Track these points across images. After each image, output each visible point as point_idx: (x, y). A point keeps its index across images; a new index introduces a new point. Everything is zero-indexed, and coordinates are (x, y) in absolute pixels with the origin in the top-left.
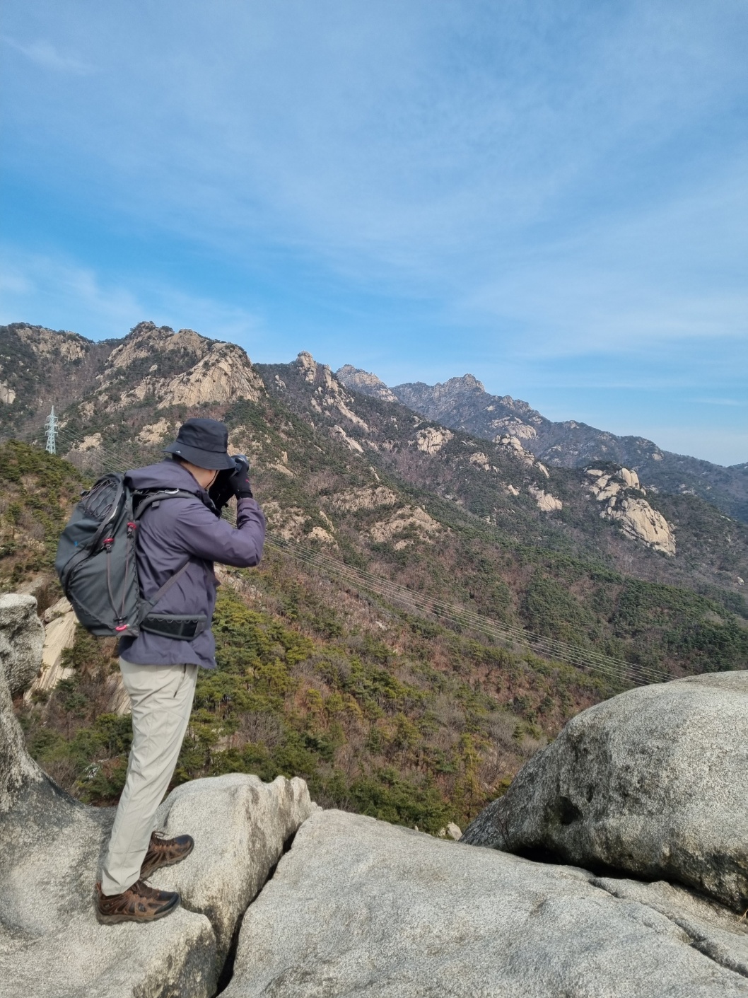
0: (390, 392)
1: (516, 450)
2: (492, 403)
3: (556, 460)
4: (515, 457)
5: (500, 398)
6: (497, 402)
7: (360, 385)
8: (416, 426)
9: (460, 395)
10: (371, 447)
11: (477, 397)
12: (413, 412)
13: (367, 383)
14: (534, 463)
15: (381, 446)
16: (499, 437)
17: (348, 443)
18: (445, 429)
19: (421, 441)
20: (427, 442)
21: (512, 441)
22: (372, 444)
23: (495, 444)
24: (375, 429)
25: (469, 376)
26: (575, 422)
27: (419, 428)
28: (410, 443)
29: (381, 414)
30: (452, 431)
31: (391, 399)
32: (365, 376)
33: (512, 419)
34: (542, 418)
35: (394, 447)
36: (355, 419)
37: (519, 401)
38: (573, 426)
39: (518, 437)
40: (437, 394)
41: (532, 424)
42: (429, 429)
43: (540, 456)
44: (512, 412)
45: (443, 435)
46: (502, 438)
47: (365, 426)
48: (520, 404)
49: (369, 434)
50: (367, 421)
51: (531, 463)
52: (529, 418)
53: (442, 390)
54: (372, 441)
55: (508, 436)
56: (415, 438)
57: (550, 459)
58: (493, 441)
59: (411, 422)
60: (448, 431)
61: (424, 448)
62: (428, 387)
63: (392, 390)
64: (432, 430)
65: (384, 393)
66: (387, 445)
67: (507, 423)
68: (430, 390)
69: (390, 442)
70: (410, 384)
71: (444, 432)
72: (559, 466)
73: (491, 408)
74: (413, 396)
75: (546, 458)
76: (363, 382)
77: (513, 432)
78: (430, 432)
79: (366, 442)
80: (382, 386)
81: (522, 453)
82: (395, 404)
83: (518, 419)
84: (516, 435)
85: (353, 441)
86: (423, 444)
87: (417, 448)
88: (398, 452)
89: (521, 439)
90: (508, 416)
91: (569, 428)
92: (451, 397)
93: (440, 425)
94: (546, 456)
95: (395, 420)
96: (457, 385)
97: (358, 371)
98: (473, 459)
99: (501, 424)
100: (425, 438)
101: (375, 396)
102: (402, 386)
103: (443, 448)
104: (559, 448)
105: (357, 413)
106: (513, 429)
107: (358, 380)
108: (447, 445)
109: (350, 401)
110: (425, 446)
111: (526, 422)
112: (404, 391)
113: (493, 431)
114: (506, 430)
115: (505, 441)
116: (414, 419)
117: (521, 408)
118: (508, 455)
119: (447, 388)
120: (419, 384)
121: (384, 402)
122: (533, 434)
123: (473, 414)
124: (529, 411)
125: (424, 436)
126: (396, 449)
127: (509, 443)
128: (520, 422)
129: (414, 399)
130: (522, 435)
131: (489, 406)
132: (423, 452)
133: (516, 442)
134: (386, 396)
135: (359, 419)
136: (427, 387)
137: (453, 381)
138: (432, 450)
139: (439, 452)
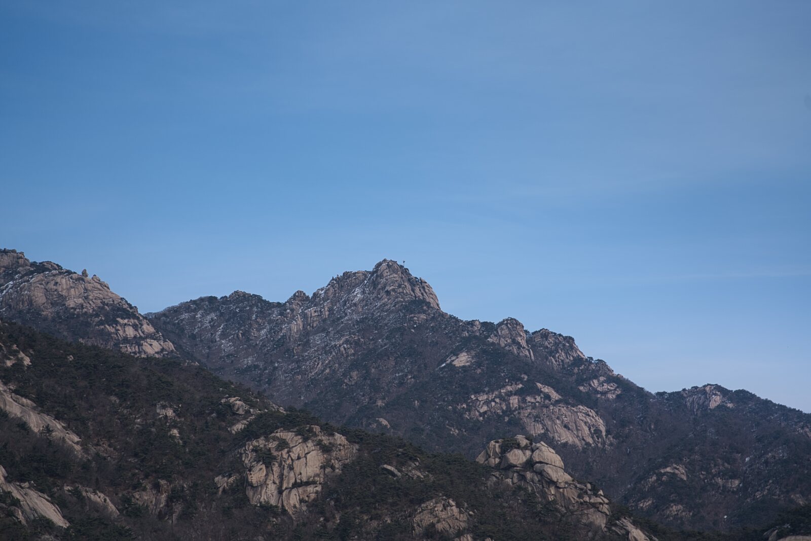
0: (148, 328)
1: (551, 482)
2: (465, 345)
3: (675, 508)
4: (550, 507)
5: (488, 327)
6: (481, 340)
7: (48, 312)
8: (239, 426)
9: (367, 325)
10: (95, 507)
11: (420, 327)
12: (226, 385)
13: (71, 303)
14: (611, 523)
15: (127, 500)
16: (495, 446)
17: (16, 503)
18: (329, 430)
19: (257, 475)
20: (275, 476)
21: (536, 457)
22: (98, 498)
23: (487, 470)
24: (104, 448)
25: (392, 266)
26: (718, 388)
27: (249, 434)
28: (222, 482)
29: (122, 397)
30: (354, 437)
31: (152, 348)
32: (64, 281)
33: (529, 389)
34: (619, 381)
35: (170, 500)
36: (36, 422)
37: (545, 334)
38: (716, 401)
39: (551, 443)
40: (296, 326)
41: (591, 401)
42: (281, 434)
43: (626, 498)
44: (525, 366)
45: (326, 449)
46: (505, 449)
47: (73, 438)
48: (550, 343)
49: (85, 466)
50: (76, 423)
51: (600, 521)
52: (581, 381)
53: (311, 311)
54: (97, 488)
55: (524, 442)
56: (241, 469)
57: (656, 507)
58: (481, 459)
59: (221, 416)
60: (340, 438)
61: (269, 494)
62: (269, 305)
63: (153, 320)
64: (288, 436)
65: (130, 332)
66: (146, 497)
67: (514, 401)
68: (275, 315)
69: (157, 487)
70: (212, 299)
71: (326, 440)
72: (688, 528)
73: (462, 360)
74: (224, 335)
75: (646, 504)
76: (59, 300)
77: (538, 430)
78: (283, 444)
79: (76, 493)
80: (124, 311)
81: (572, 494)
82: (166, 364)
83: (546, 389)
84: (547, 438)
85: (33, 494)
86: (264, 484)
87: (246, 499)
88: (185, 516)
89: (562, 449)
90: (515, 379)
91: (704, 407)
92: (340, 333)
93: (315, 421)
94: (644, 497)
95: (170, 413)
96: (358, 294)
97: (41, 268)
98: (423, 519)
99: (498, 406)
100: (268, 466)
101: (100, 343)
102: (186, 307)
103: (328, 492)
104: (681, 472)
105: (42, 403)
106: (537, 418)
107: (39, 297)
108: (340, 479)
109: (19, 365)
110: (272, 488)
111: (572, 397)
112: (193, 321)
113: (475, 427)
114: (517, 424)
115: (517, 457)
116: (230, 406)
117: (552, 353)
118: (529, 500)
119: (327, 305)
120: (240, 298)
121: (128, 357)
122: (598, 432)
123: (410, 380)
124: (579, 361)
125: (267, 459)
126: (178, 508)
127: (530, 464)
128: (555, 396)
129: (226, 346)
130: (566, 437)
131: (456, 353)
132: (267, 508)
133: (547, 454)
134: (137, 341)
135: (48, 420)
136: (263, 306)
137: (344, 282)
138: (293, 499)
139: (316, 506)
